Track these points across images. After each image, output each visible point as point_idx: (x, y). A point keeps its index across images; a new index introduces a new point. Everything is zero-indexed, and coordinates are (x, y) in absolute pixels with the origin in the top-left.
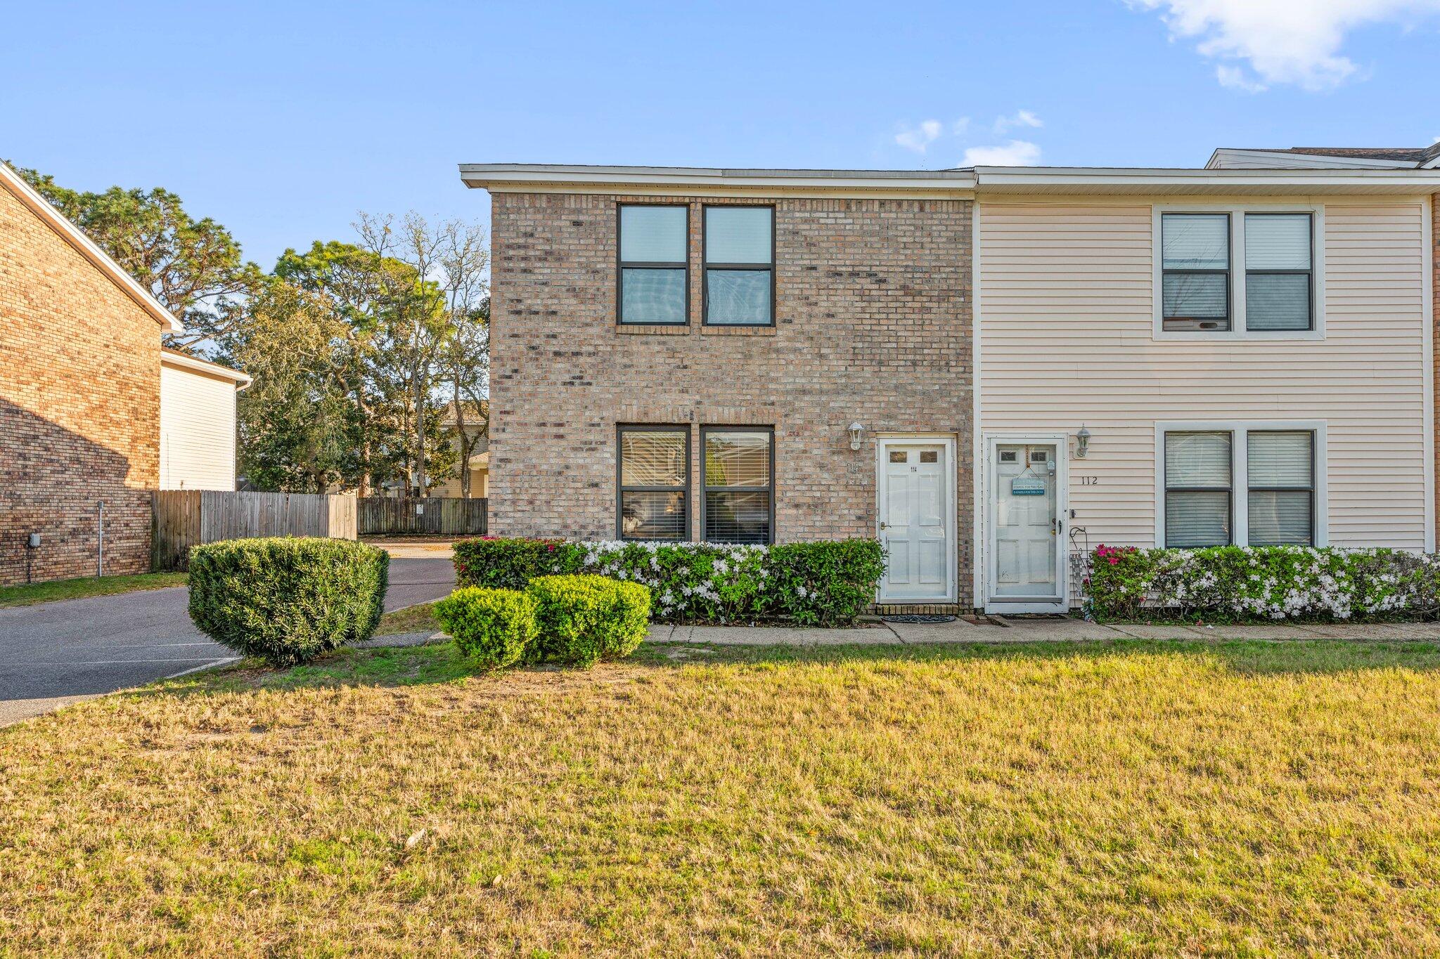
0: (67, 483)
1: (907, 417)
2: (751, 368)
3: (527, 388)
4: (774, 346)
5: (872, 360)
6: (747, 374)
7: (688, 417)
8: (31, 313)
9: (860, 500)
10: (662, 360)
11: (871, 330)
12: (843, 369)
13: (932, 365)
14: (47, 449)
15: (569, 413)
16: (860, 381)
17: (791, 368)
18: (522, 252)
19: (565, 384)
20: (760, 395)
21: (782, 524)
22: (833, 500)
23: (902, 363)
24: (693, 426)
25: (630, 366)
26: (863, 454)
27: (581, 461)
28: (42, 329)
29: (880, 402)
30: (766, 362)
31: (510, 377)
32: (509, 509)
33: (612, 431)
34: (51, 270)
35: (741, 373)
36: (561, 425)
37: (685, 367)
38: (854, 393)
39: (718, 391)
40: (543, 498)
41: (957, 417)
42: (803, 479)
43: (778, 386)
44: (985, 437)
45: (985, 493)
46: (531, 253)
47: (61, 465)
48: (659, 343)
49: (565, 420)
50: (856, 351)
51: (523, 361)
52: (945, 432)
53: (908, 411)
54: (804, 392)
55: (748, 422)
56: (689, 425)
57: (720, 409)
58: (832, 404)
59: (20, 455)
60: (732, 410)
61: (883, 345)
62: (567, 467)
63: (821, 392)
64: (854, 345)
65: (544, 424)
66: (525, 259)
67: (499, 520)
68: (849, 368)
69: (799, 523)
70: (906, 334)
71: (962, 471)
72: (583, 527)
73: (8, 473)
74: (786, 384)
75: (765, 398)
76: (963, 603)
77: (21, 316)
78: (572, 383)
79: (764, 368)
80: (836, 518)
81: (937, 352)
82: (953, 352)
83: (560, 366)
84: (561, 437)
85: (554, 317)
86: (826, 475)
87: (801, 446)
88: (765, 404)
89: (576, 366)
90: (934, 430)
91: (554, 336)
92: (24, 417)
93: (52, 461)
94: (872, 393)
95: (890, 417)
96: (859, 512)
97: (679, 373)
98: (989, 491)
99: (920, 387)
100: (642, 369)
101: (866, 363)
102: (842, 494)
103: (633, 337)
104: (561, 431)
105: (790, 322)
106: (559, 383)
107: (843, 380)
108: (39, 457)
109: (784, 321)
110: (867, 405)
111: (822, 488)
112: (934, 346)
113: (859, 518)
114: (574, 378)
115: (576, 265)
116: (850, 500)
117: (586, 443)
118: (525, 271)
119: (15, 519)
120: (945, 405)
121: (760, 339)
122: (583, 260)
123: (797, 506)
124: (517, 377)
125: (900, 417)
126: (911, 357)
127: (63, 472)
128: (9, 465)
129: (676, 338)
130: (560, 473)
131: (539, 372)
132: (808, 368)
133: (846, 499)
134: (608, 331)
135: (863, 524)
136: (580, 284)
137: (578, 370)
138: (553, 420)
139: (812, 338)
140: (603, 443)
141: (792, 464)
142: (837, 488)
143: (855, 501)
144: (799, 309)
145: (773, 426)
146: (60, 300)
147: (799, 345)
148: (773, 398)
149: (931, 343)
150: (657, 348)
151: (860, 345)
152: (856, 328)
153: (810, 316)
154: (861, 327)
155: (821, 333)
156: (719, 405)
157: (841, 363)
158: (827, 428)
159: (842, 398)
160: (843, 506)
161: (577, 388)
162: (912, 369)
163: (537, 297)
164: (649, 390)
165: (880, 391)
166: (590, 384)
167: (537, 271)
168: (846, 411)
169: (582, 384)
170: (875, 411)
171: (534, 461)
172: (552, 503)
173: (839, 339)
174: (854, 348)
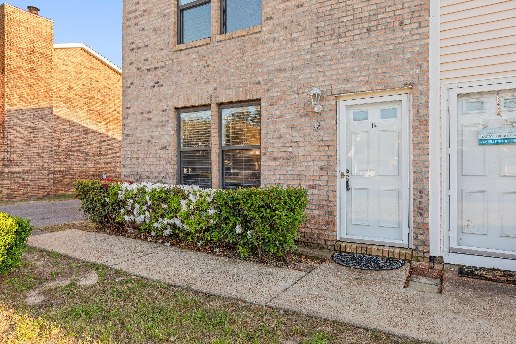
0: (118, 157)
1: (362, 78)
2: (246, 59)
3: (136, 93)
4: (260, 39)
5: (332, 35)
6: (243, 64)
7: (209, 100)
8: (102, 98)
9: (322, 154)
10: (196, 64)
11: (332, 9)
12: (309, 46)
13: (386, 28)
14: (109, 145)
15: (154, 105)
16: (322, 54)
17: (272, 53)
18: (134, 14)
19: (151, 87)
20: (251, 78)
21: (265, 173)
22: (301, 154)
23: (358, 32)
24: (212, 105)
25: (180, 71)
26: (324, 115)
27: (158, 133)
28: (106, 103)
29: (338, 69)
30: (255, 52)
31: (129, 88)
32: (129, 163)
33: (172, 114)
34: (110, 82)
35: (239, 64)
36: (150, 112)
37: (208, 66)
38: (317, 65)
39: (226, 79)
40: (142, 156)
41: (411, 72)
42: (279, 138)
43: (262, 69)
44: (444, 88)
45: (445, 144)
46: (138, 13)
47: (115, 151)
48: (195, 53)
49: (151, 109)
50: (320, 30)
51: (135, 77)
52: (399, 88)
53: (363, 73)
54: (280, 70)
55: (244, 99)
56: (209, 105)
57: (227, 91)
58: (300, 77)
59: (98, 147)
60: (234, 91)
61: (341, 20)
62: (152, 138)
63: (292, 68)
64: (317, 25)
65: (143, 113)
66: (135, 18)
67: (126, 170)
68: (314, 46)
69: (277, 172)
70: (361, 5)
71: (416, 123)
72: (159, 174)
73: (93, 153)
74: (267, 66)
75: (254, 79)
76: (417, 250)
77: (98, 99)
78: (154, 87)
79: (254, 57)
80: (303, 168)
81: (391, 14)
82: (408, 10)
83: (149, 77)
84: (149, 119)
85: (147, 48)
86: (295, 134)
87: (278, 113)
88: (254, 84)
89: (156, 76)
90: (388, 88)
91: (147, 60)
92: (99, 134)
93: (111, 149)
94: (332, 62)
95: (346, 81)
96: (321, 164)
97: (205, 70)
98: (449, 141)
99: (374, 50)
100: (186, 72)
101: (327, 38)
102: (308, 149)
103: (182, 52)
104: (150, 116)
105: (271, 18)
106: (149, 87)
107: (309, 56)
108: (106, 148)
109: (267, 19)
110: (327, 73)
111: (293, 144)
112: (388, 9)
113: (321, 168)
114: (155, 83)
115: (156, 14)
116: (314, 154)
117: (160, 122)
118: (136, 25)
119: (96, 169)
120: (398, 63)
121: (252, 36)
122: (159, 10)
123: (275, 159)
124: (132, 87)
125: (356, 80)
126: (366, 25)
127: (116, 153)
128: (93, 151)
129: (203, 47)
130: (149, 141)
131: (141, 82)
132: (283, 51)
133: (311, 153)
134: (170, 51)
135: (323, 173)
136: (158, 25)
137: (157, 78)
138: (146, 110)
139: (286, 27)
140: (168, 121)
141: (272, 127)
142: (304, 144)
143: (318, 154)
144: (277, 7)
145: (259, 100)
146: (114, 93)
147: (277, 35)
148: (259, 79)
149: (385, 8)
150: (194, 56)
151: (322, 24)
152: (320, 10)
153: (285, 10)
154: (323, 9)
155: (292, 22)
156: (226, 89)
157: (307, 42)
158: (297, 96)
159: (308, 71)
160: (309, 158)
161: (157, 89)
162: (367, 35)
163: (140, 38)
164: (189, 85)
165: (338, 59)
166: (162, 86)
167: (140, 23)
168: (311, 80)
169: (159, 86)
170: (334, 77)
171: (139, 135)
172: (147, 159)
173: (306, 23)
174: (317, 28)
